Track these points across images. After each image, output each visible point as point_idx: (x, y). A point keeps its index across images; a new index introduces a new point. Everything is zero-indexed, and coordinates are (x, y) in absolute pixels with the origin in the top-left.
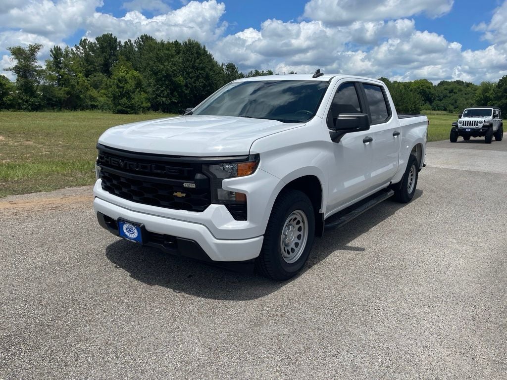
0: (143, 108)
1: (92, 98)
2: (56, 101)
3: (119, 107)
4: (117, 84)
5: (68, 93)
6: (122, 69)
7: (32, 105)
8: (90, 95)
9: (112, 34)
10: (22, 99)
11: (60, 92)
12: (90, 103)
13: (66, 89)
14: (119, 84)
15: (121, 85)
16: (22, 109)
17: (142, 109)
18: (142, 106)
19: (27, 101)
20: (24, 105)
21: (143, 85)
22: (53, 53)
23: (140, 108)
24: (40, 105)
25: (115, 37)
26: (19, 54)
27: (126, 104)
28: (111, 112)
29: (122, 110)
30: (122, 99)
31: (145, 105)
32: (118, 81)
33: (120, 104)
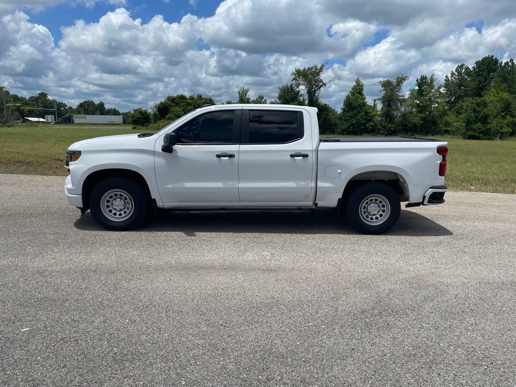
0: (502, 133)
1: (448, 124)
2: (411, 127)
3: (472, 133)
4: (475, 109)
5: (424, 119)
6: (493, 92)
7: (389, 130)
8: (446, 120)
9: (493, 56)
10: (381, 125)
11: (416, 119)
12: (444, 128)
13: (422, 115)
14: (477, 108)
15: (478, 109)
16: (380, 134)
17: (499, 134)
18: (501, 131)
19: (384, 127)
20: (382, 130)
21: (511, 108)
22: (418, 82)
23: (497, 133)
24: (395, 130)
25: (496, 58)
26: (387, 86)
27: (480, 129)
28: (461, 137)
29: (473, 135)
30: (476, 124)
31: (505, 130)
32: (475, 105)
33: (472, 130)
